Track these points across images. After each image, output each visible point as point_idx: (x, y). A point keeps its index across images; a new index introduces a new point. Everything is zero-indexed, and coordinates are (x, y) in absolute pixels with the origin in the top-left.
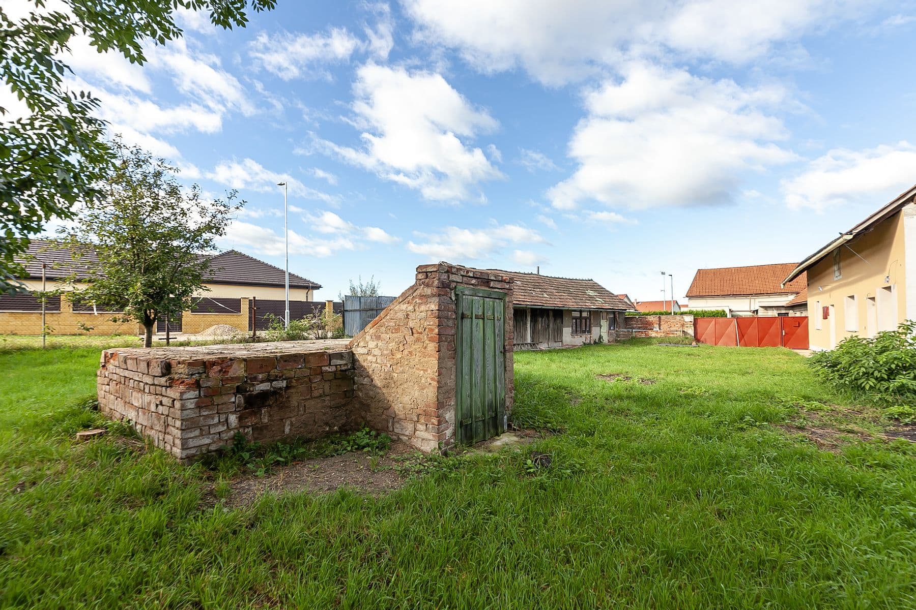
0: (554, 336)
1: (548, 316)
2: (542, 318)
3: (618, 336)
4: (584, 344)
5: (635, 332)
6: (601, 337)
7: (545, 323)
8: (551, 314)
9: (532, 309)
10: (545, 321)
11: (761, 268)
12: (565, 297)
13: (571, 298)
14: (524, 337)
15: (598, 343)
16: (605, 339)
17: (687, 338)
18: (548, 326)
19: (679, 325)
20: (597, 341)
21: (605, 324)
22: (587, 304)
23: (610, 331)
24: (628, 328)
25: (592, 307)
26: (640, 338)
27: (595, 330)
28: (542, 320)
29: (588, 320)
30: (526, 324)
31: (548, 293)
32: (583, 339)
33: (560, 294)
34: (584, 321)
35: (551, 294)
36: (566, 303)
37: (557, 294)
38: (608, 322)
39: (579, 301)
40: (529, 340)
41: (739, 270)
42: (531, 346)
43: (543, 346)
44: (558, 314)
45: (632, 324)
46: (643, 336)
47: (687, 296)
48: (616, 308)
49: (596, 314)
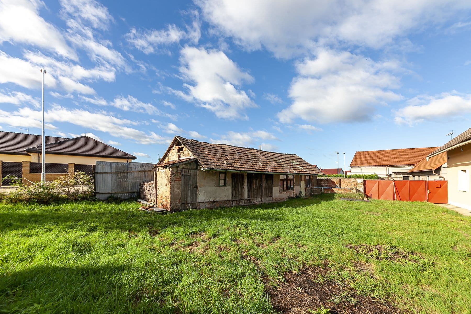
0: (266, 193)
1: (261, 179)
2: (257, 180)
3: (312, 191)
4: (289, 198)
5: (324, 189)
6: (300, 192)
7: (259, 183)
8: (264, 177)
9: (248, 173)
10: (259, 182)
11: (391, 151)
12: (275, 165)
13: (280, 165)
14: (241, 194)
15: (298, 197)
16: (304, 193)
17: (360, 195)
18: (262, 186)
19: (353, 185)
20: (298, 195)
21: (303, 183)
22: (291, 170)
23: (307, 188)
24: (319, 186)
25: (295, 172)
26: (327, 194)
27: (297, 188)
28: (256, 182)
29: (292, 182)
30: (243, 185)
31: (262, 162)
32: (288, 194)
33: (271, 163)
34: (289, 182)
35: (264, 163)
36: (275, 169)
37: (269, 163)
38: (306, 182)
39: (285, 168)
40: (246, 196)
41: (379, 152)
42: (247, 201)
43: (257, 201)
44: (270, 177)
45: (322, 183)
46: (329, 192)
47: (350, 166)
48: (311, 173)
49: (298, 177)
